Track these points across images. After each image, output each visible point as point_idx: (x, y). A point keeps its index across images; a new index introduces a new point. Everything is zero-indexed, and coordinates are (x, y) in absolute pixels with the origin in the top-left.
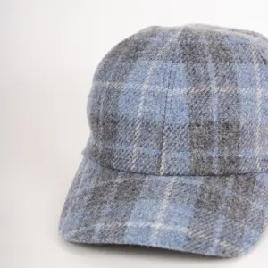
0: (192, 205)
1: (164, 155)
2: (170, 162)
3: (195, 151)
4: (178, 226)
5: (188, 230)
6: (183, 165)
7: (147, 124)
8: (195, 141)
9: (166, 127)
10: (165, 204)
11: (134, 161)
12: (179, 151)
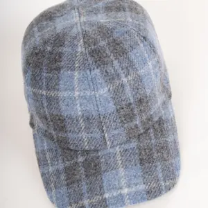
0: (138, 165)
1: (106, 135)
2: (112, 138)
3: (126, 125)
4: (138, 186)
5: (144, 186)
6: (121, 137)
7: (88, 118)
8: (123, 119)
9: (102, 117)
10: (122, 172)
11: (86, 144)
12: (115, 129)
